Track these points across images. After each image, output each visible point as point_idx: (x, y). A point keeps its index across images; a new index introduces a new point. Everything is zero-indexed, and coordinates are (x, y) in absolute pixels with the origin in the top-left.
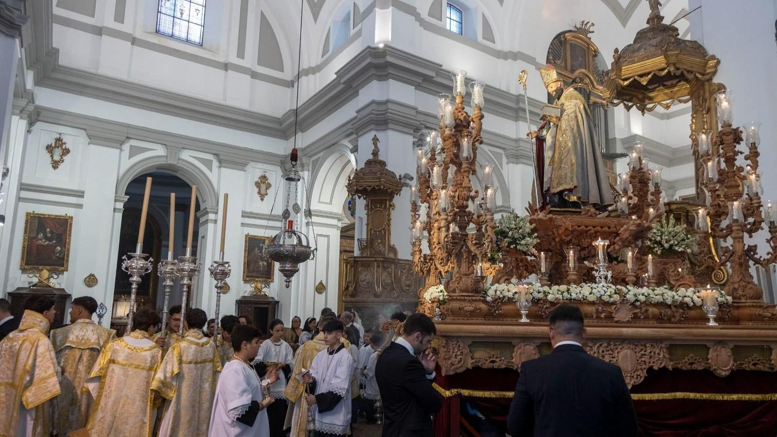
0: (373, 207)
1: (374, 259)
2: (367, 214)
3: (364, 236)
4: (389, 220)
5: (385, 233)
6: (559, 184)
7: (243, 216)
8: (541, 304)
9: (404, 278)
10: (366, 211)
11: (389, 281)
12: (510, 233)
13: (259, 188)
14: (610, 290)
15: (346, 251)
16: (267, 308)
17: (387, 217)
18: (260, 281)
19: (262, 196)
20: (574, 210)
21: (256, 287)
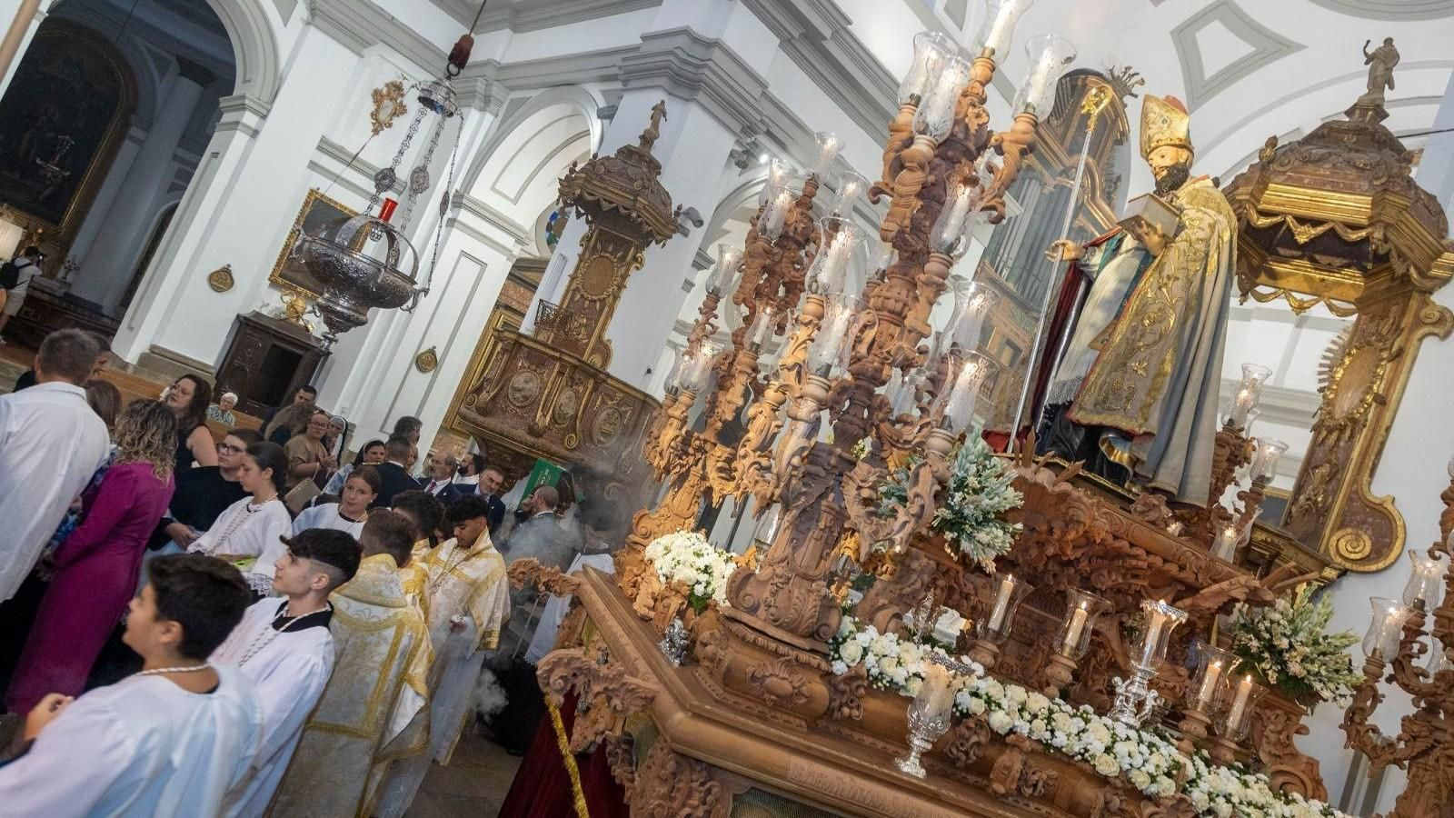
0: (599, 246)
1: (557, 355)
2: (581, 257)
3: (556, 300)
4: (621, 287)
5: (602, 310)
6: (1101, 405)
7: (319, 148)
8: (968, 728)
9: (604, 415)
10: (580, 250)
11: (571, 412)
12: (958, 497)
13: (378, 107)
14: (1155, 759)
15: (507, 307)
16: (300, 357)
17: (619, 279)
18: (306, 296)
19: (378, 126)
20: (1109, 485)
21: (292, 306)
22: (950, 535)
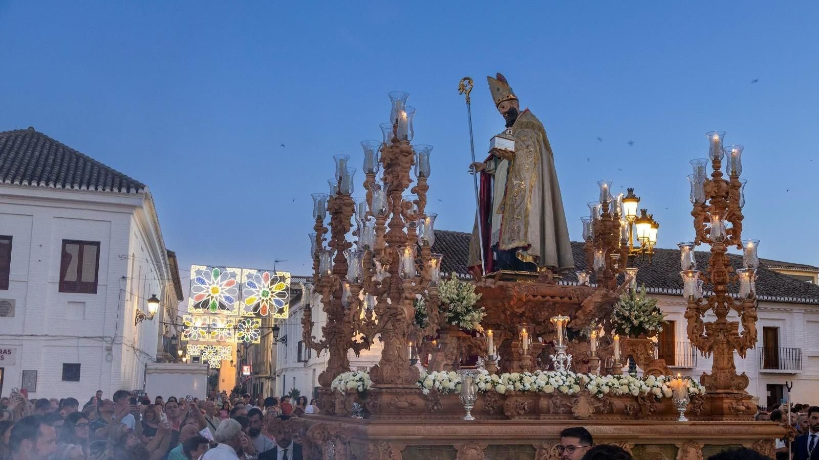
6: (512, 239)
8: (489, 396)
12: (452, 305)
14: (569, 379)
22: (454, 323)
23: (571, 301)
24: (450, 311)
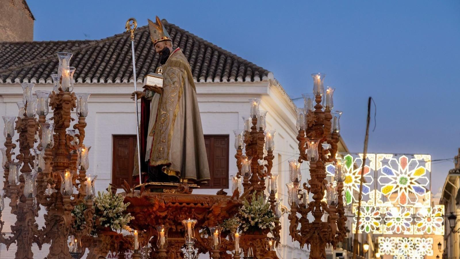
12: (105, 212)
22: (106, 226)
23: (204, 207)
24: (104, 217)
